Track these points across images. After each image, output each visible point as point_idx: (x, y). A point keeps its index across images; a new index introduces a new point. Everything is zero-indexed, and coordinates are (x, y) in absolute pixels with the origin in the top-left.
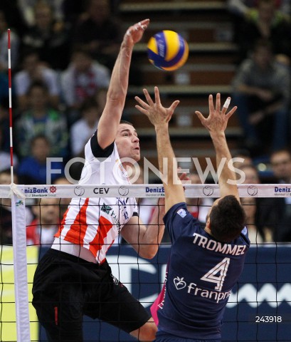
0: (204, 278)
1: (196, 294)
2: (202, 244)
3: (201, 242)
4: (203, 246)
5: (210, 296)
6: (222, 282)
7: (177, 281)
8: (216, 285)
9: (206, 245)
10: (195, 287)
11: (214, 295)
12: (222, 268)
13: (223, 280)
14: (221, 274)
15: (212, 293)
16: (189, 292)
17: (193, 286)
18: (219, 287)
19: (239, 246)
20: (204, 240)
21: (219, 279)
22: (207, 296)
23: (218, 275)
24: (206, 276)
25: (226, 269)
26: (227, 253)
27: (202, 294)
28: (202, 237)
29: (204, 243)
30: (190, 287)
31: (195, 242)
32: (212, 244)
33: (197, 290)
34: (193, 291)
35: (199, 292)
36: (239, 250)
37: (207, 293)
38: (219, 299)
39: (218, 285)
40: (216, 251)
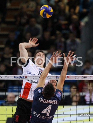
0: (42, 112)
1: (40, 117)
2: (41, 101)
3: (41, 100)
4: (42, 102)
5: (45, 118)
6: (49, 113)
7: (34, 113)
8: (47, 114)
9: (43, 101)
10: (40, 115)
11: (46, 118)
12: (49, 108)
13: (49, 112)
14: (49, 110)
15: (45, 117)
16: (38, 117)
17: (39, 115)
18: (48, 115)
19: (55, 101)
20: (42, 100)
21: (48, 112)
22: (44, 118)
23: (47, 111)
24: (43, 111)
25: (50, 109)
26: (50, 103)
27: (42, 117)
28: (42, 99)
29: (42, 101)
30: (38, 115)
31: (39, 100)
32: (45, 101)
33: (40, 116)
34: (39, 117)
35: (41, 117)
36: (54, 102)
37: (44, 117)
38: (48, 119)
39: (48, 114)
40: (47, 103)
